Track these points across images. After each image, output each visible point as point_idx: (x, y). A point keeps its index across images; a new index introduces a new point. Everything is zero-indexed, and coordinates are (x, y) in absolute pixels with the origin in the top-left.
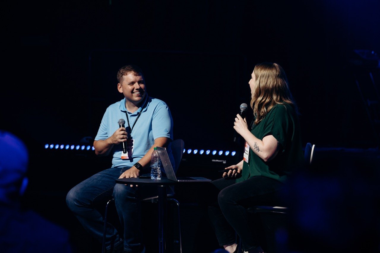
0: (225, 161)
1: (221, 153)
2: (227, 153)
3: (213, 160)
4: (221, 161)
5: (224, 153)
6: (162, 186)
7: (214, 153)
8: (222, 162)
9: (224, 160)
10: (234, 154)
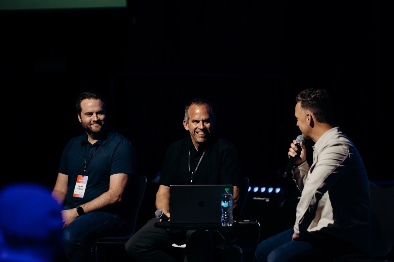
0: (269, 199)
1: (263, 190)
2: (271, 190)
3: (255, 198)
4: (263, 199)
5: (267, 190)
6: (207, 230)
7: (256, 190)
8: (265, 200)
9: (267, 197)
10: (278, 190)
